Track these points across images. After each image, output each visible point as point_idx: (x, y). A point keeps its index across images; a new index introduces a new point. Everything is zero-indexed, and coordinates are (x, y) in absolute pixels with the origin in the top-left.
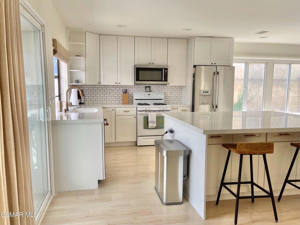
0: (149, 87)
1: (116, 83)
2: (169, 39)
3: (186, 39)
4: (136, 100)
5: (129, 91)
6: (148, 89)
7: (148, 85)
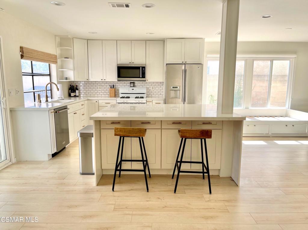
0: (134, 83)
1: (102, 80)
2: (147, 41)
3: (162, 41)
4: (122, 93)
5: (117, 86)
6: (132, 85)
7: (133, 82)
